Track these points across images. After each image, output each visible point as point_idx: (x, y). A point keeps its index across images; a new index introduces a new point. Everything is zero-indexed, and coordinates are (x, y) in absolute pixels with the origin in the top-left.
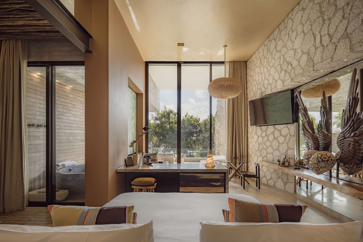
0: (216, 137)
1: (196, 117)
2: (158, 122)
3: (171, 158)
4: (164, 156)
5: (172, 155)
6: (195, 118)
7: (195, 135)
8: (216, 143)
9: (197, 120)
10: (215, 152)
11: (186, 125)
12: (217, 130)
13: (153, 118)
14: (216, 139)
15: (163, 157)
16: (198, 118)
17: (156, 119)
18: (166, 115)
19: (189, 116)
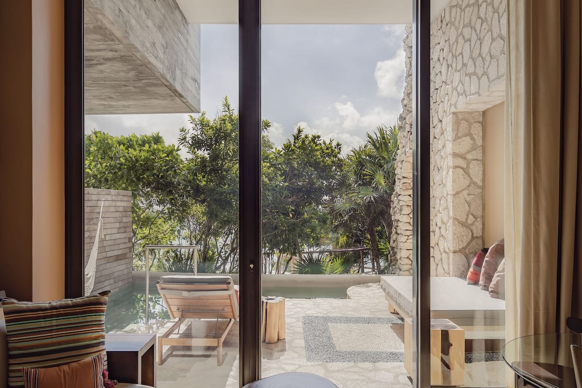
0: (401, 203)
1: (328, 142)
2: (204, 153)
3: (222, 298)
4: (189, 291)
5: (225, 286)
6: (324, 143)
7: (326, 198)
8: (400, 224)
9: (333, 151)
10: (395, 254)
11: (296, 165)
12: (405, 180)
13: (185, 138)
14: (401, 210)
15: (185, 294)
16: (334, 144)
17: (197, 144)
18: (232, 131)
19: (306, 137)
